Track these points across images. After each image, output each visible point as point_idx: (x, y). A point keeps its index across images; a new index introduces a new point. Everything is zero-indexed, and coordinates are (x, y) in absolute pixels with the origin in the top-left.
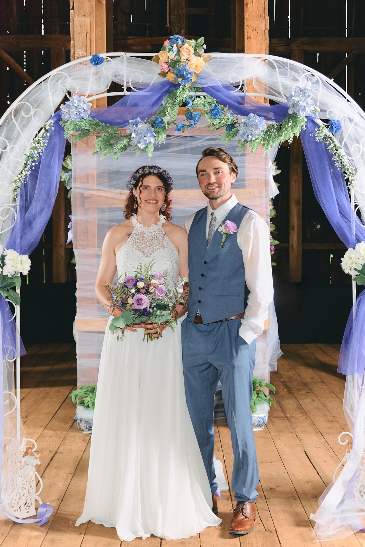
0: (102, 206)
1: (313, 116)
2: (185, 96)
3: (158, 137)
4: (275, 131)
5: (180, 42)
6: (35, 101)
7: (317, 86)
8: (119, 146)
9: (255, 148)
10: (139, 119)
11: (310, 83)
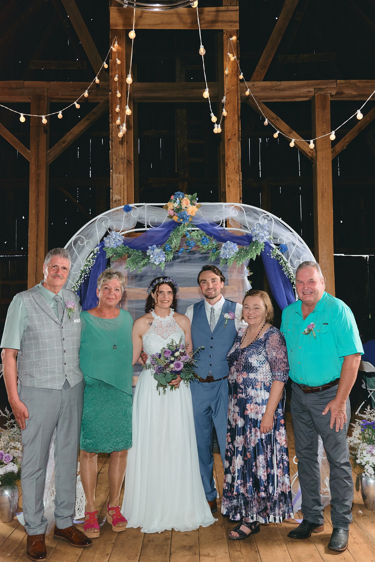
0: (131, 299)
1: (269, 242)
2: (185, 230)
3: (168, 257)
4: (244, 252)
5: (181, 196)
6: (87, 235)
7: (271, 223)
8: (142, 264)
9: (232, 263)
10: (155, 246)
11: (266, 221)
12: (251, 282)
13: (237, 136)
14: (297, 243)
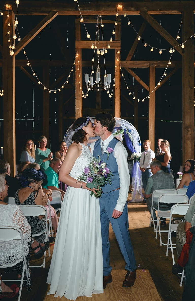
1: (126, 129)
11: (125, 123)
12: (123, 138)
13: (119, 87)
14: (134, 129)
